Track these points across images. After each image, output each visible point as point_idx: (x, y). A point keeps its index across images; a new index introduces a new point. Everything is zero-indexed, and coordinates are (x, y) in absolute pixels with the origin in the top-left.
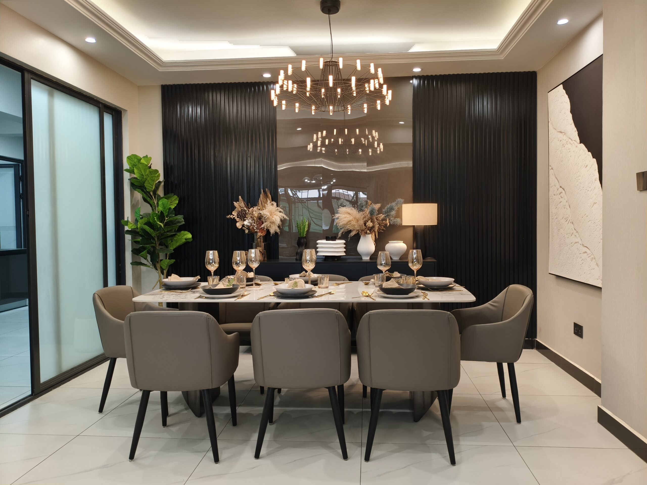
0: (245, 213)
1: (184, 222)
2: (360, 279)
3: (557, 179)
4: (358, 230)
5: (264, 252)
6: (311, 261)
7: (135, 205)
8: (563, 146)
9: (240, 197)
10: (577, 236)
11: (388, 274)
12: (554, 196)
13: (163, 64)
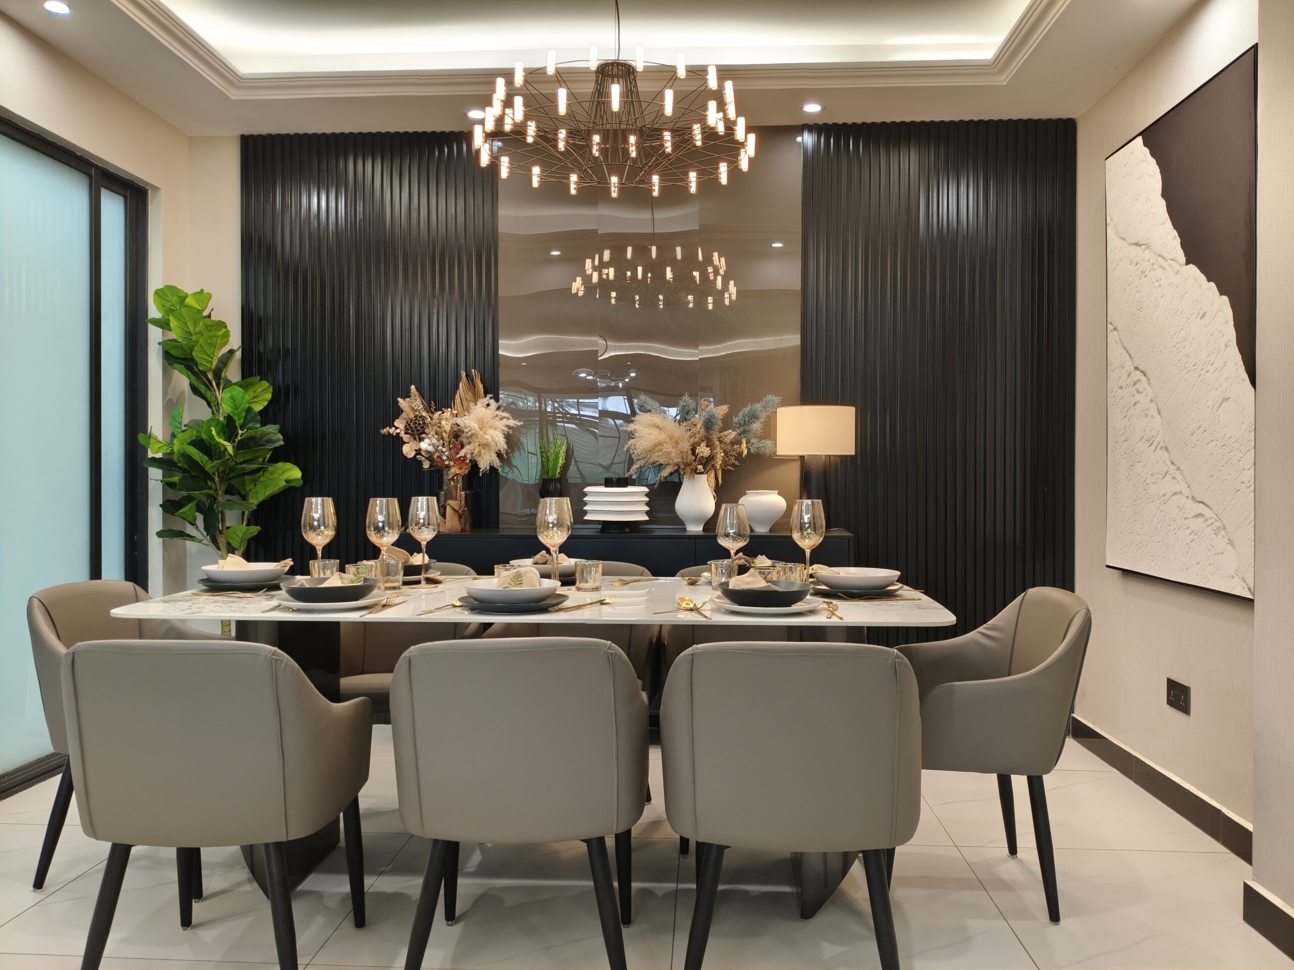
0: (424, 423)
1: (284, 440)
2: (679, 573)
3: (1127, 352)
4: (678, 465)
5: (464, 511)
6: (559, 524)
7: (174, 401)
8: (1143, 276)
9: (413, 387)
10: (1177, 478)
11: (744, 558)
12: (1119, 389)
13: (240, 82)
